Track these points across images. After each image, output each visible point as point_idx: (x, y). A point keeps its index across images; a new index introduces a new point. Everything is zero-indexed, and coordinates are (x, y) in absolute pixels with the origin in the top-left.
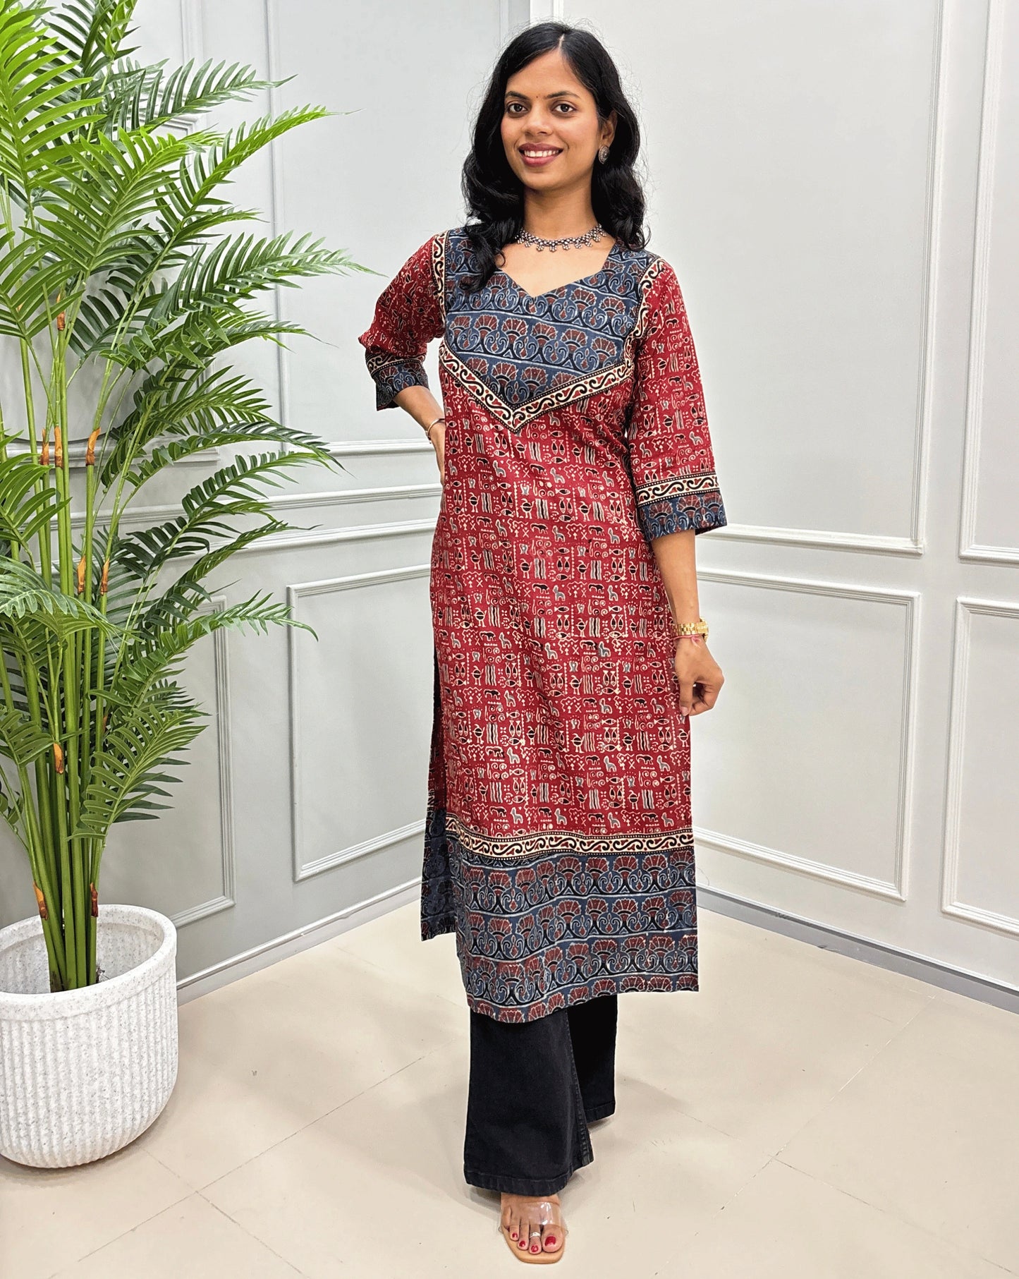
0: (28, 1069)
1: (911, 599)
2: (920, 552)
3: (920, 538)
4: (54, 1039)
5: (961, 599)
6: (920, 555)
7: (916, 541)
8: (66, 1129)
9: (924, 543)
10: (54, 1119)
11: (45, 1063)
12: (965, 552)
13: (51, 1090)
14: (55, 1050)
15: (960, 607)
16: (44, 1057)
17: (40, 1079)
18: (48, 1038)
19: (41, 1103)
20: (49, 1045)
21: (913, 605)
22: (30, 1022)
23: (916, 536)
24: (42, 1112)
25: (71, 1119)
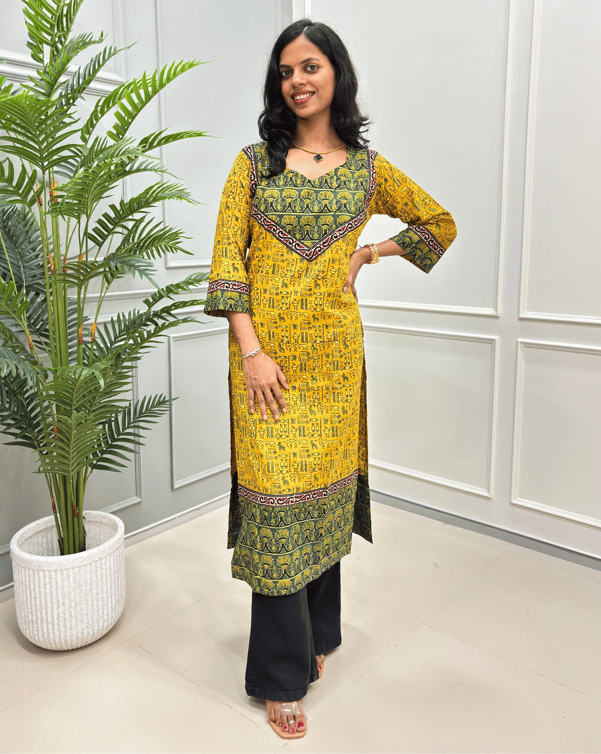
0: (28, 594)
1: (494, 340)
2: (499, 315)
3: (498, 308)
4: (39, 581)
5: (520, 340)
6: (499, 317)
7: (496, 310)
8: (45, 630)
9: (500, 311)
10: (39, 622)
11: (35, 592)
12: (522, 316)
13: (38, 607)
14: (40, 587)
15: (519, 344)
16: (34, 589)
17: (33, 600)
18: (36, 579)
19: (34, 613)
20: (37, 583)
21: (495, 343)
22: (29, 569)
23: (496, 308)
24: (35, 618)
25: (47, 625)
